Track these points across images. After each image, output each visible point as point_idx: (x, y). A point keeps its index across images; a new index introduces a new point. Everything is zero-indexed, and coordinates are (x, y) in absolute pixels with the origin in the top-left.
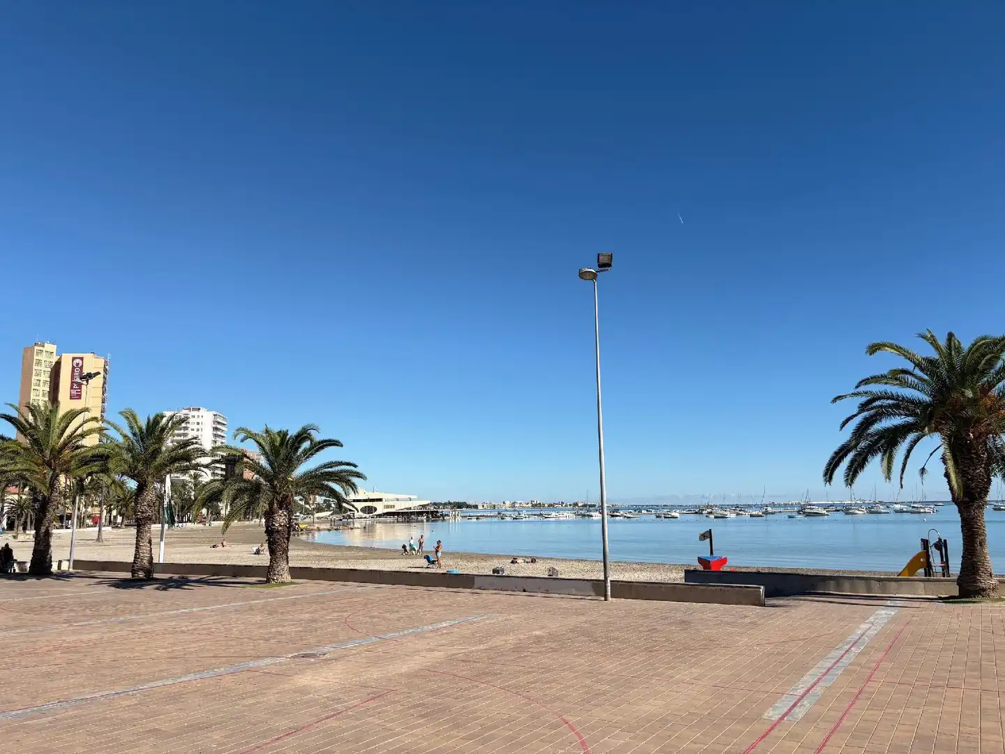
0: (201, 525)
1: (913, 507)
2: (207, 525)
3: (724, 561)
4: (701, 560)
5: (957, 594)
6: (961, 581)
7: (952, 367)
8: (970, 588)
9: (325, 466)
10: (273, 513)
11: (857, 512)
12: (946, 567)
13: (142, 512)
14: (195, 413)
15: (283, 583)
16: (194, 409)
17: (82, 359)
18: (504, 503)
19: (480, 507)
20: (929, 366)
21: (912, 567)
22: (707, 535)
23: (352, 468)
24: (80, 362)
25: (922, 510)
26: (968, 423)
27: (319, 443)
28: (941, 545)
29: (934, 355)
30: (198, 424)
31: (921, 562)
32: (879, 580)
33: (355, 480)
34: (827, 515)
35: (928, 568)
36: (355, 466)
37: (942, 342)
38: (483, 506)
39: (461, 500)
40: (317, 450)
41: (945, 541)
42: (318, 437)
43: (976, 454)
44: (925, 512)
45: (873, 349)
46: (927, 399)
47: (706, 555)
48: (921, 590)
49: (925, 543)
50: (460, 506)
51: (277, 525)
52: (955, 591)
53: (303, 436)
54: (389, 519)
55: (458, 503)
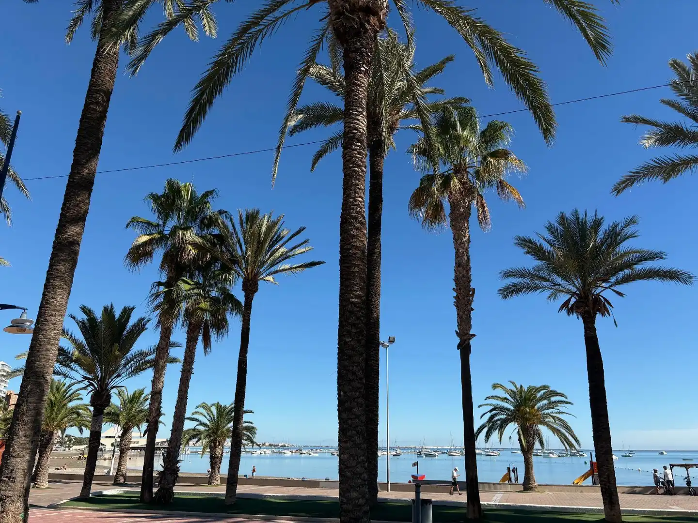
1: (487, 452)
3: (424, 476)
4: (413, 476)
5: (523, 490)
6: (524, 484)
7: (521, 397)
8: (528, 487)
10: (216, 447)
11: (455, 454)
12: (517, 479)
15: (218, 485)
20: (513, 394)
21: (504, 479)
22: (416, 464)
23: (250, 425)
25: (492, 454)
26: (527, 420)
28: (515, 470)
29: (514, 389)
31: (507, 478)
32: (494, 484)
34: (437, 456)
35: (510, 480)
36: (252, 423)
37: (519, 387)
41: (516, 468)
43: (530, 432)
44: (494, 455)
45: (495, 387)
46: (512, 408)
47: (415, 474)
48: (509, 488)
49: (509, 469)
52: (522, 488)
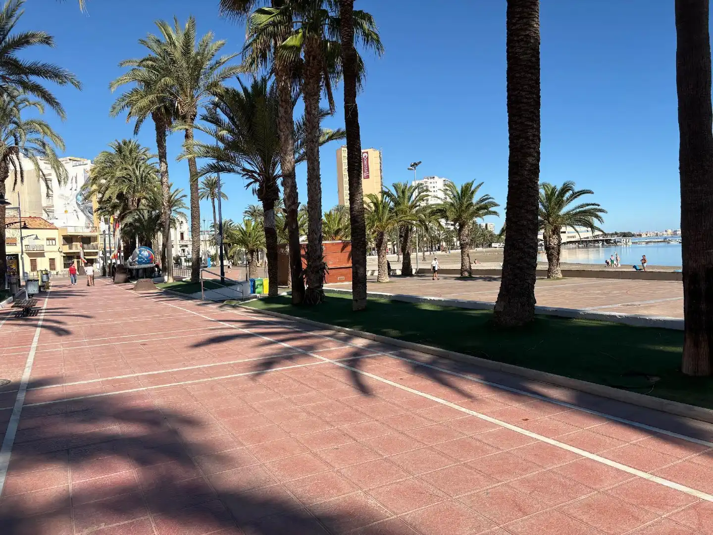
0: (444, 253)
2: (448, 252)
9: (579, 207)
13: (464, 241)
14: (432, 180)
15: (558, 279)
16: (431, 178)
17: (367, 153)
18: (666, 231)
19: (644, 236)
23: (597, 207)
24: (367, 155)
27: (578, 192)
30: (434, 187)
33: (599, 214)
36: (599, 205)
38: (647, 235)
39: (626, 231)
40: (576, 197)
42: (577, 189)
50: (625, 235)
51: (552, 244)
53: (566, 188)
54: (571, 246)
55: (624, 233)
